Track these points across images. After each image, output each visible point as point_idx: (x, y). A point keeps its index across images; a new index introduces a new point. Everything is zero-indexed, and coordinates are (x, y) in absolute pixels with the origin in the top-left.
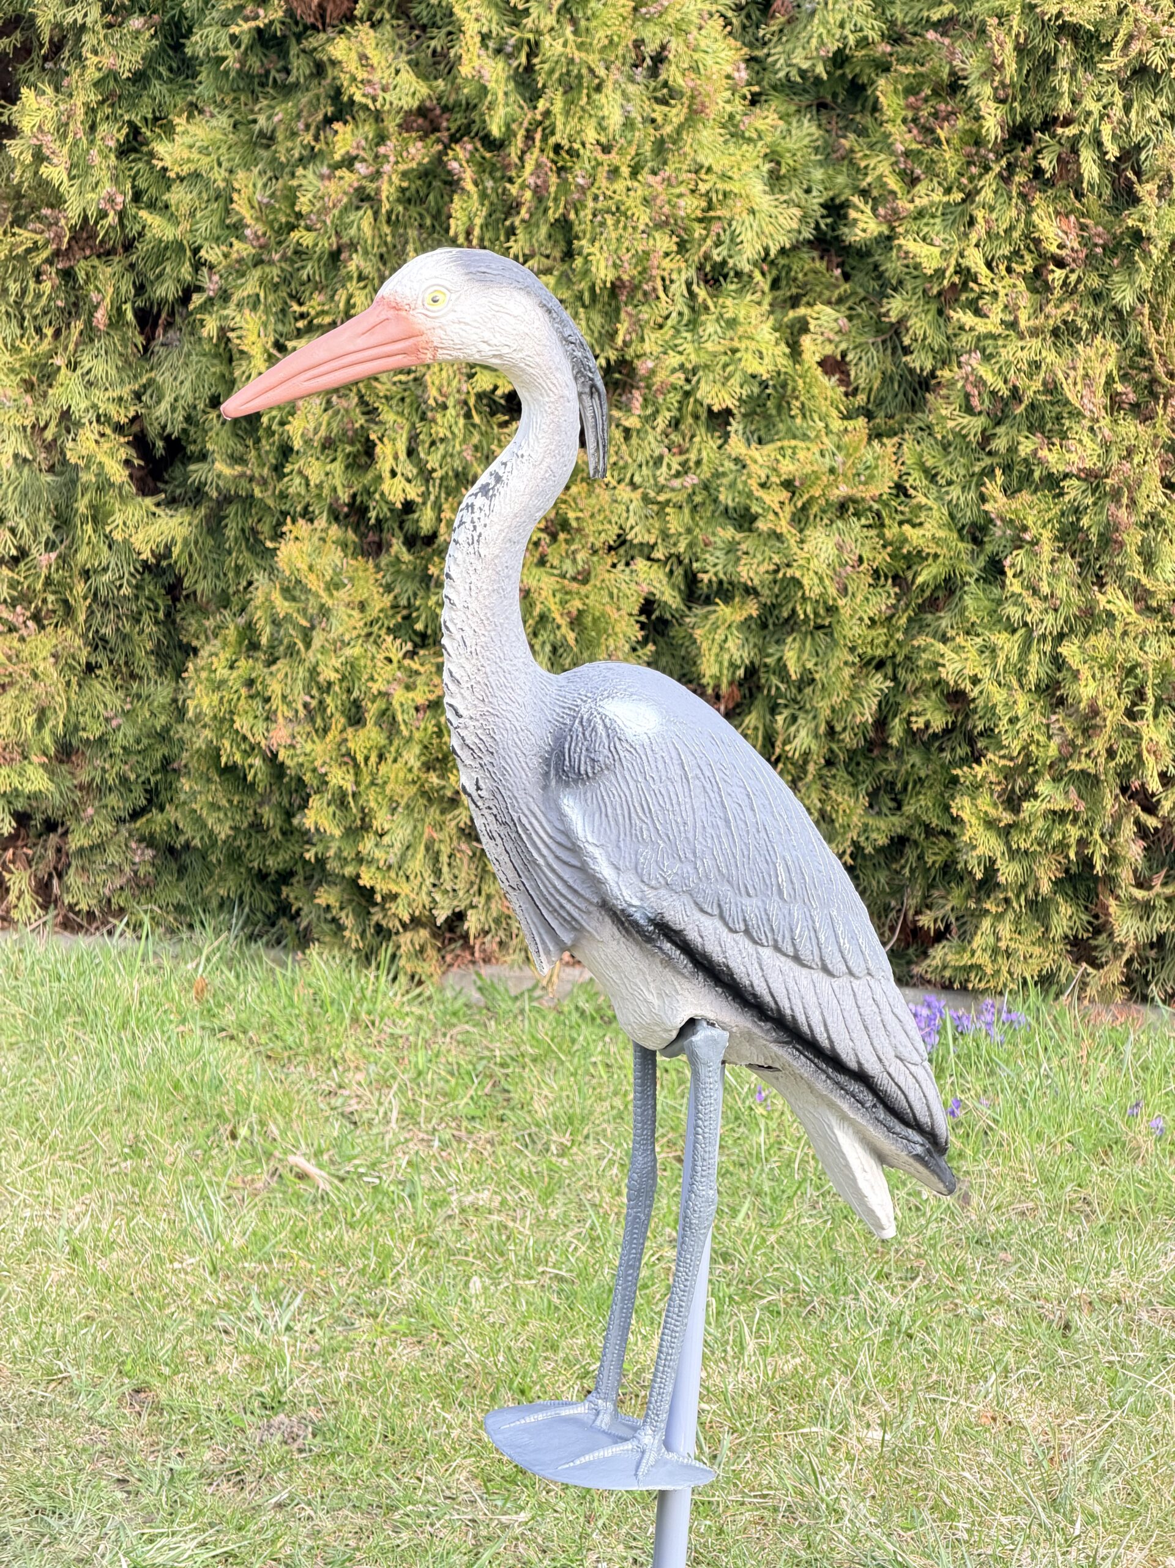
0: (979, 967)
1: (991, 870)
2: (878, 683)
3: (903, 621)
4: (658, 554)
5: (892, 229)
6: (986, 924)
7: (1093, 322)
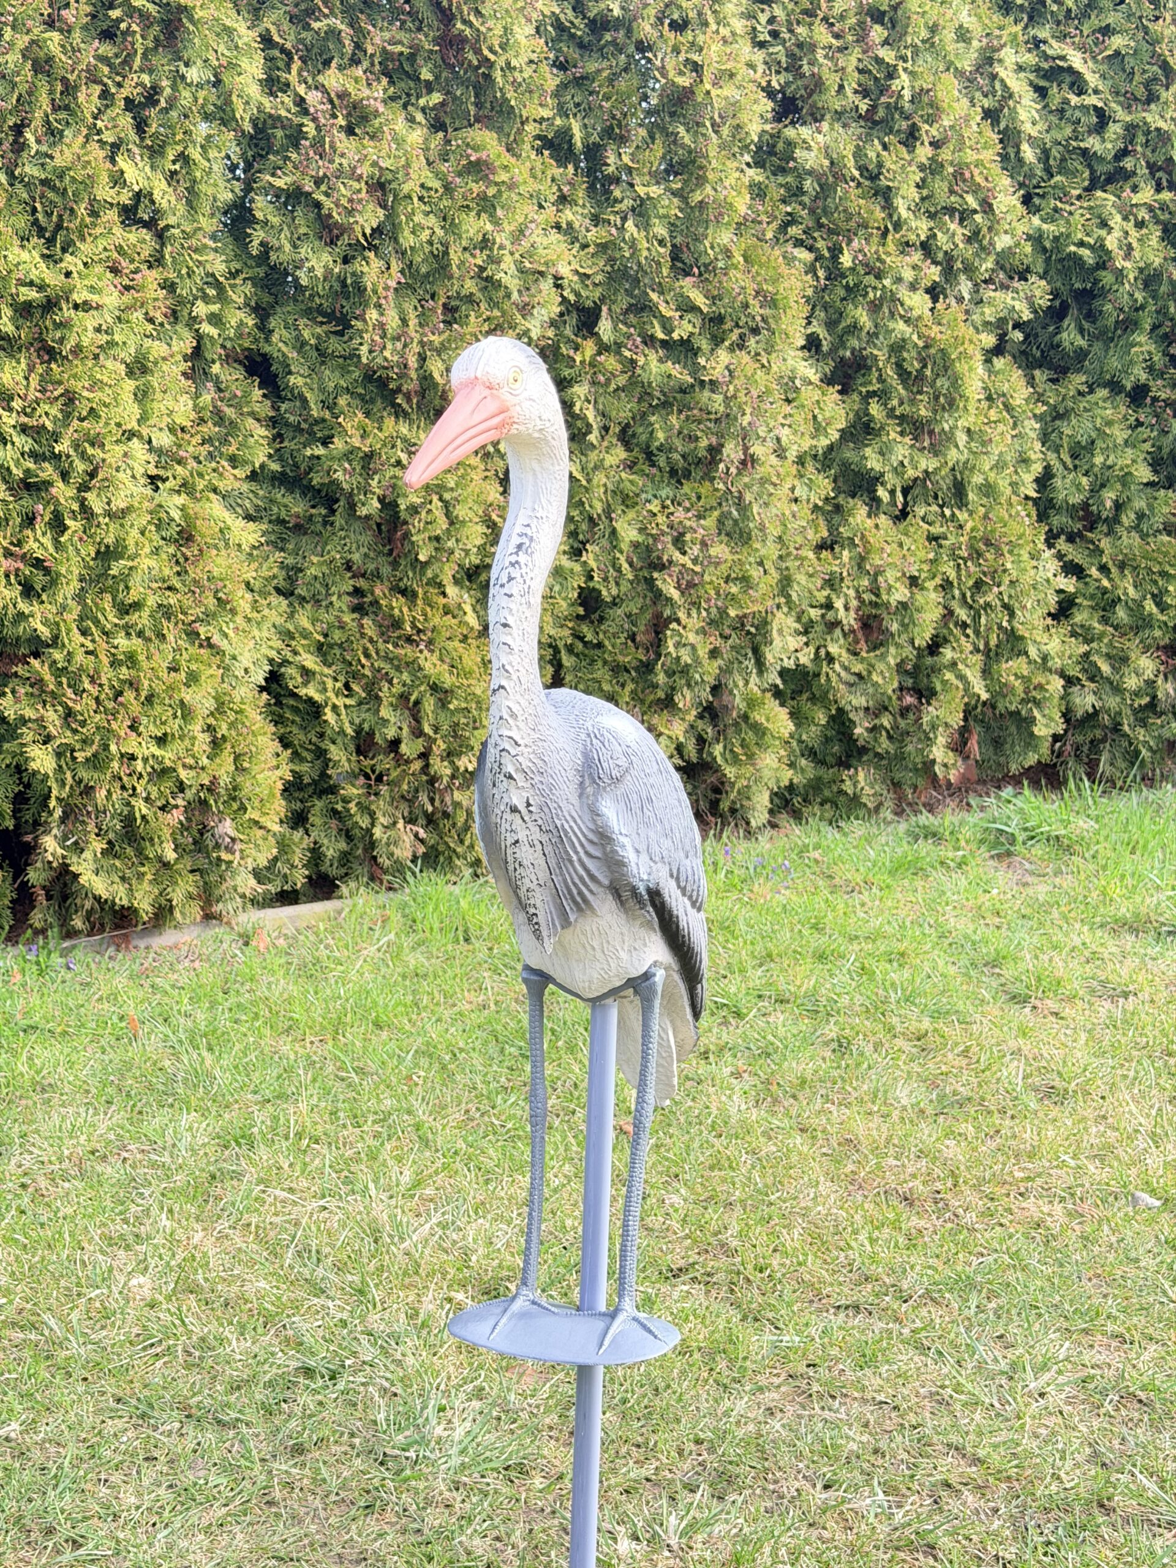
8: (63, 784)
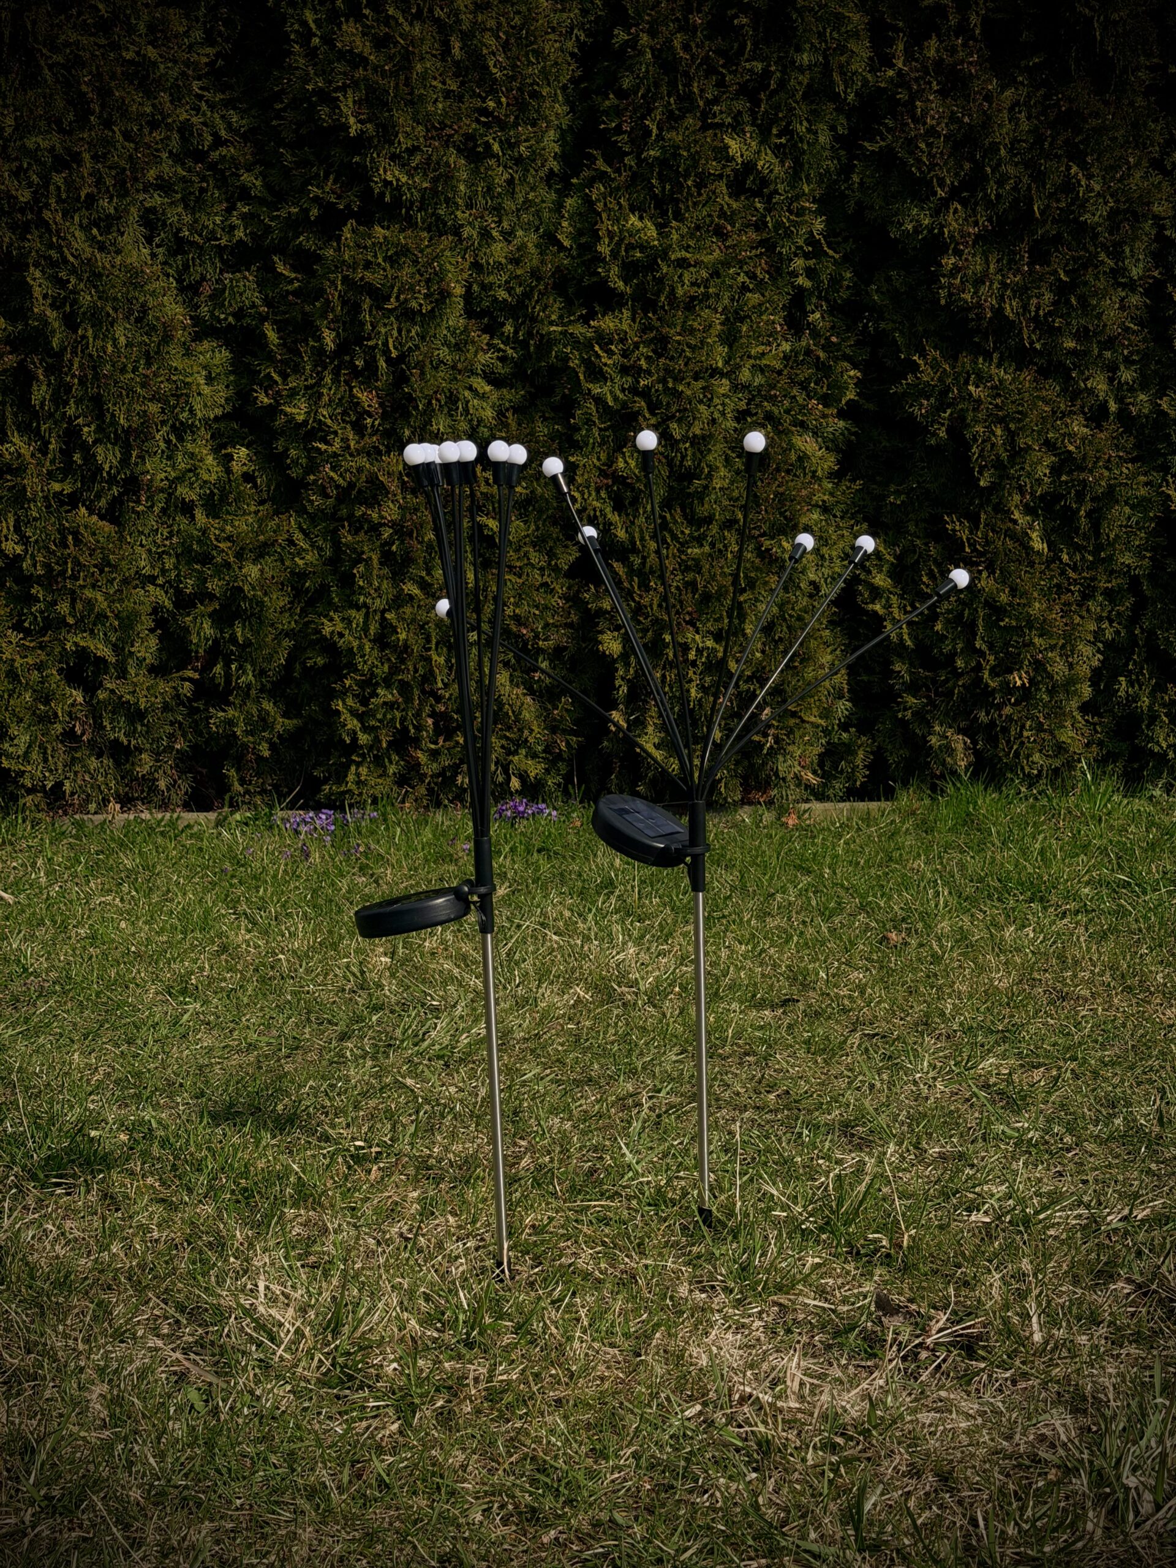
0: (349, 791)
1: (355, 739)
2: (287, 643)
3: (298, 610)
4: (160, 581)
5: (277, 401)
6: (353, 768)
7: (387, 447)
8: (627, 665)
